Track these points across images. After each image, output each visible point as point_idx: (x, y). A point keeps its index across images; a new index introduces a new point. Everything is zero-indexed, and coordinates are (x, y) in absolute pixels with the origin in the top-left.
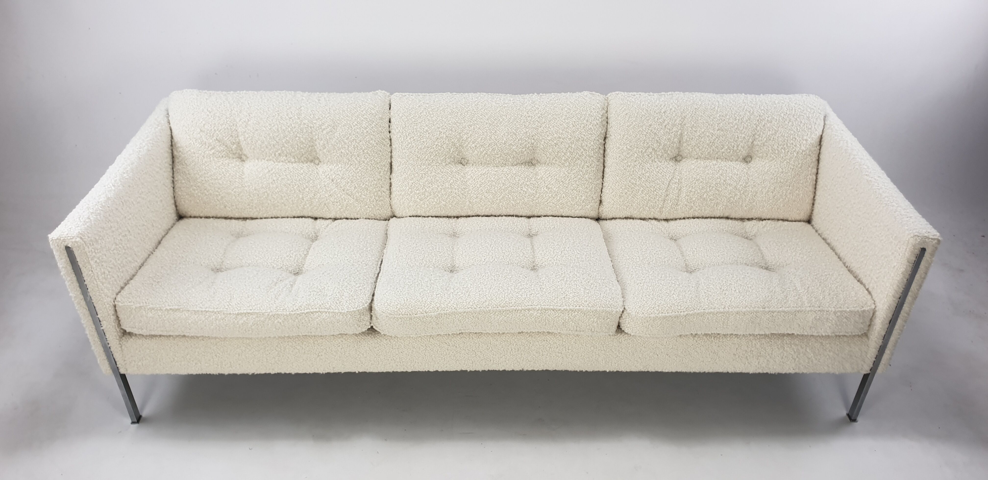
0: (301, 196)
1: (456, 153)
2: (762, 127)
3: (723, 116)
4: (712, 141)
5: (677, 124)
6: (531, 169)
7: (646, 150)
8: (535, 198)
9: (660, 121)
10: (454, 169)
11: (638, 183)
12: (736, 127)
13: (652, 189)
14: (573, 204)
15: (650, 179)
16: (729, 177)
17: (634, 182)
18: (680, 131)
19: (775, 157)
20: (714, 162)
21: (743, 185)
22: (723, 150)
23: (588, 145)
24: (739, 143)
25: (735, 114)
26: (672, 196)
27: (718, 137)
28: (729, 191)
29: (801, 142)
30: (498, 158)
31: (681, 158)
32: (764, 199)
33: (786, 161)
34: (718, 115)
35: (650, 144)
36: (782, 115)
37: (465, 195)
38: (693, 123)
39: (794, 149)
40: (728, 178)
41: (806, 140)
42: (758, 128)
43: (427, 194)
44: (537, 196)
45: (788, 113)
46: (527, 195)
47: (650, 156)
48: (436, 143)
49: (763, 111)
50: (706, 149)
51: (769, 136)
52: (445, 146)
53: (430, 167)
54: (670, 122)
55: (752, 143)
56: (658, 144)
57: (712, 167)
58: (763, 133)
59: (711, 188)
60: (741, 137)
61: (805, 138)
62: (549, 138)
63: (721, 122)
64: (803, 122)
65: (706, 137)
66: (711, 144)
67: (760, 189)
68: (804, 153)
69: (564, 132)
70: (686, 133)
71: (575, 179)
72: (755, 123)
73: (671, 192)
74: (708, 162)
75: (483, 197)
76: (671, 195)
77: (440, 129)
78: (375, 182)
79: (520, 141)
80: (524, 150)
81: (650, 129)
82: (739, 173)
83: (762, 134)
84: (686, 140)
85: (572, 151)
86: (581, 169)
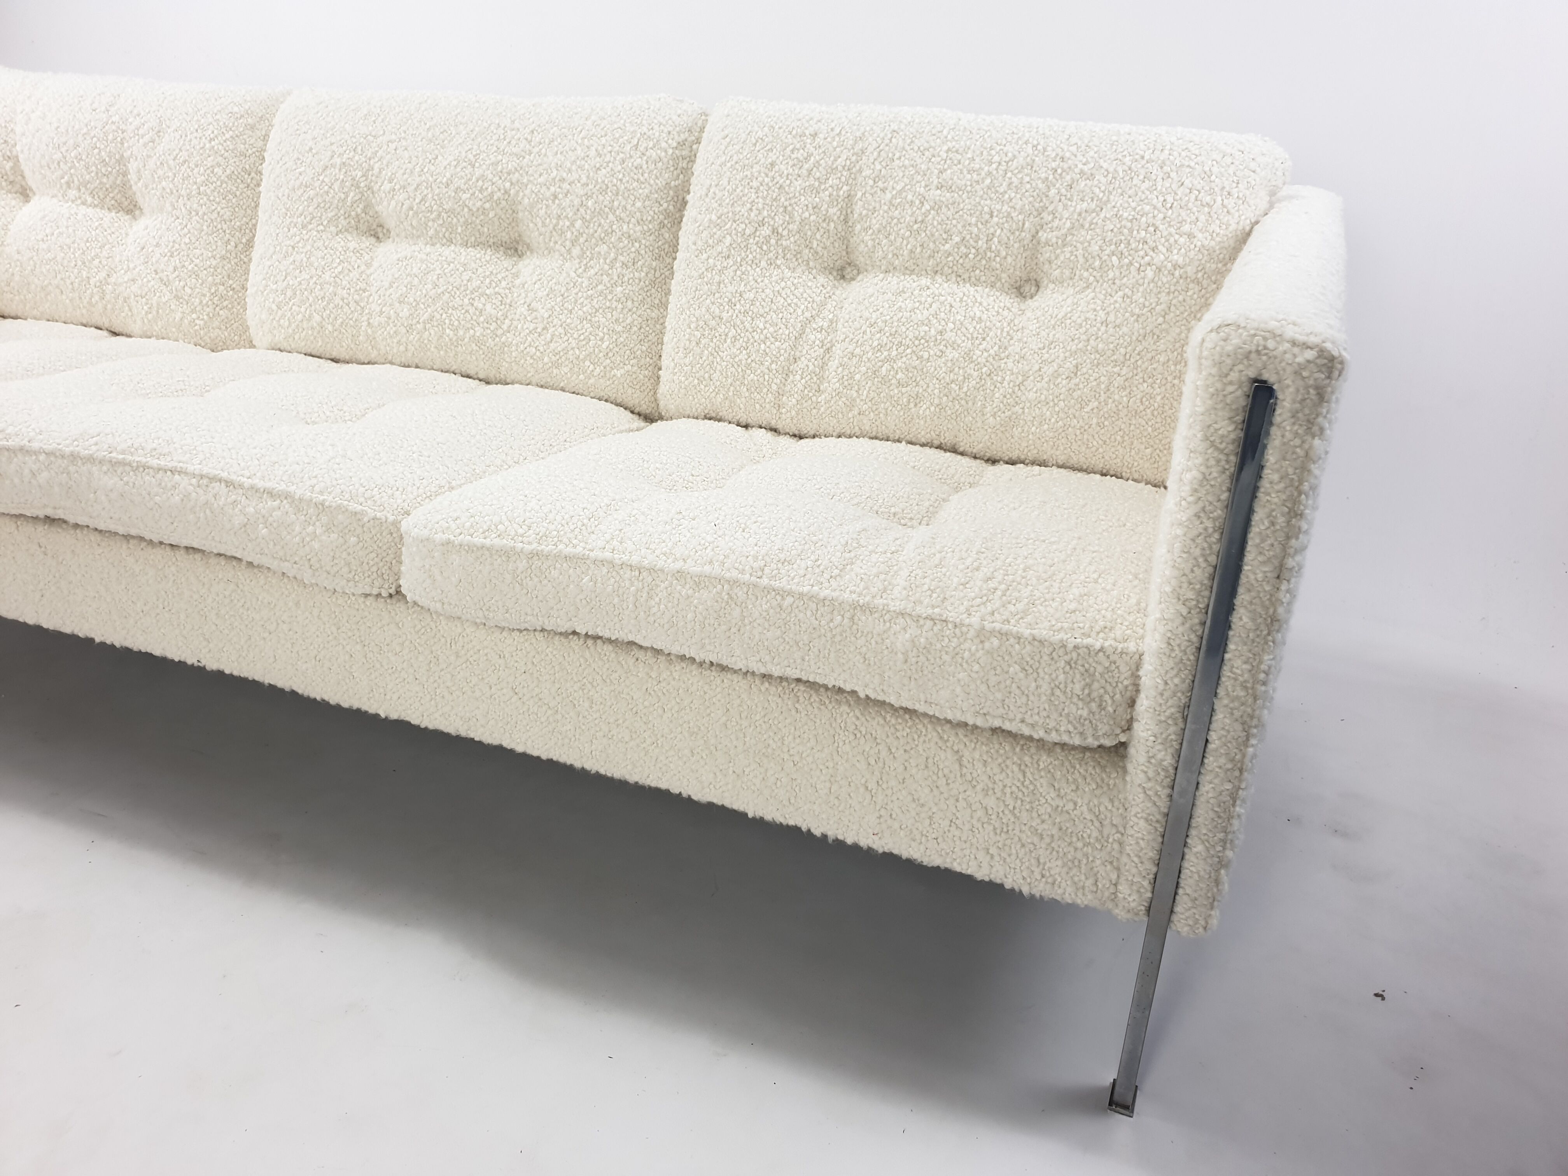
0: (84, 274)
1: (361, 206)
2: (1063, 191)
3: (957, 151)
4: (920, 219)
5: (840, 168)
6: (507, 263)
7: (756, 230)
8: (500, 332)
9: (799, 155)
10: (352, 245)
11: (725, 315)
12: (988, 181)
13: (757, 337)
14: (581, 357)
15: (755, 310)
16: (954, 323)
17: (717, 311)
18: (845, 188)
19: (1092, 279)
20: (925, 281)
21: (992, 352)
22: (947, 246)
23: (629, 207)
24: (992, 230)
25: (991, 149)
26: (806, 362)
27: (937, 207)
28: (949, 364)
29: (1172, 240)
30: (433, 221)
31: (855, 272)
32: (1043, 397)
33: (1120, 293)
34: (945, 148)
35: (765, 213)
36: (1127, 160)
37: (362, 305)
38: (878, 167)
39: (1147, 259)
40: (951, 325)
41: (1191, 236)
42: (1053, 191)
43: (289, 293)
44: (505, 327)
45: (1147, 157)
46: (482, 319)
47: (765, 248)
48: (321, 178)
49: (1074, 149)
50: (905, 242)
51: (1080, 214)
52: (336, 186)
53: (304, 232)
54: (822, 162)
55: (1033, 236)
56: (787, 218)
57: (916, 292)
58: (1065, 207)
59: (901, 350)
60: (999, 211)
61: (1186, 228)
62: (541, 180)
63: (949, 167)
64: (1187, 183)
65: (907, 206)
66: (916, 227)
67: (1036, 367)
68: (1177, 273)
69: (574, 168)
70: (859, 194)
71: (589, 293)
72: (1043, 176)
73: (804, 352)
74: (910, 282)
75: (392, 312)
76: (803, 359)
77: (334, 147)
78: (214, 263)
79: (480, 183)
80: (487, 205)
81: (771, 174)
82: (984, 317)
83: (1060, 207)
84: (861, 214)
85: (588, 217)
86: (606, 267)
